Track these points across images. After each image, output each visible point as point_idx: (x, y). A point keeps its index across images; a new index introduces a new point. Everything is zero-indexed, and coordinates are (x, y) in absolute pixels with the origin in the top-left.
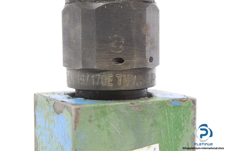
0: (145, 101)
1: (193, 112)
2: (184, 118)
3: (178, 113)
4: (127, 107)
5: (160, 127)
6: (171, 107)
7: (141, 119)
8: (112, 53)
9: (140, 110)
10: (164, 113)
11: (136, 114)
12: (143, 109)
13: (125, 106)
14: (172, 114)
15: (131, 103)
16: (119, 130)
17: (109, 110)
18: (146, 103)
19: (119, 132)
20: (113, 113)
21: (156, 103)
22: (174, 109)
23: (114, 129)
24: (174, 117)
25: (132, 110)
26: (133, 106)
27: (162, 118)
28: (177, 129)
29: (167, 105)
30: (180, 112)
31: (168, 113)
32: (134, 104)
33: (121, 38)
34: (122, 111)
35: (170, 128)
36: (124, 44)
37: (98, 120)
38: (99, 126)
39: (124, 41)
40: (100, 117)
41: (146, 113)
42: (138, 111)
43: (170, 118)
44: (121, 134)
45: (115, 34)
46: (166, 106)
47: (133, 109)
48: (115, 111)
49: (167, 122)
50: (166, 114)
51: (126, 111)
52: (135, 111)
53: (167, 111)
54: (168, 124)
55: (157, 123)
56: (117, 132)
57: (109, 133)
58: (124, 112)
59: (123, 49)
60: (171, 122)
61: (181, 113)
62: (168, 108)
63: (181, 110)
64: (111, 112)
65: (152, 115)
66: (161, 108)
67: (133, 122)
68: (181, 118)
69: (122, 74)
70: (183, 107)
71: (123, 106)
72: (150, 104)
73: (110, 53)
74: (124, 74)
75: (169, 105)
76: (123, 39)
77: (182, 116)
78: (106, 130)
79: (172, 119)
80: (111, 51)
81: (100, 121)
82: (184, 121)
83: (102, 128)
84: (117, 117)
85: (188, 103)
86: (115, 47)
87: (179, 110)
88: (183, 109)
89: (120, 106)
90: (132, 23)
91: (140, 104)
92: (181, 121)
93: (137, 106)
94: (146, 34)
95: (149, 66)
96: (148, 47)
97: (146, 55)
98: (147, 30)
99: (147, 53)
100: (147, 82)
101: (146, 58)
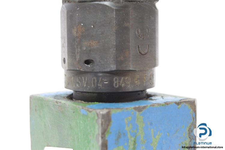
4: (54, 105)
5: (74, 133)
7: (62, 119)
12: (63, 110)
15: (56, 102)
16: (50, 125)
18: (64, 105)
20: (47, 108)
21: (71, 107)
22: (83, 118)
24: (83, 126)
26: (57, 105)
27: (75, 124)
29: (78, 112)
30: (87, 122)
32: (58, 103)
38: (40, 116)
42: (60, 111)
43: (80, 126)
44: (51, 130)
47: (58, 108)
49: (79, 129)
50: (78, 121)
51: (54, 109)
53: (79, 118)
54: (79, 132)
55: (72, 128)
57: (45, 125)
62: (79, 115)
64: (45, 106)
66: (74, 113)
67: (58, 120)
71: (52, 103)
72: (67, 107)
79: (82, 128)
82: (90, 134)
84: (49, 112)
89: (50, 102)
91: (61, 104)
94: (77, 36)
95: (83, 69)
96: (81, 48)
97: (77, 58)
98: (79, 31)
99: (78, 55)
100: (85, 86)
101: (77, 60)
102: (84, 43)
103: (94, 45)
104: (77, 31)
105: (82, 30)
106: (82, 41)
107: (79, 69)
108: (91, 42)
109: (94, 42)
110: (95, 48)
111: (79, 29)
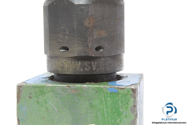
0: (81, 85)
1: (132, 100)
2: (122, 104)
3: (115, 99)
4: (64, 89)
5: (97, 110)
6: (107, 93)
7: (77, 100)
8: (60, 42)
9: (76, 93)
10: (101, 97)
11: (72, 96)
12: (79, 92)
13: (62, 88)
14: (109, 99)
15: (68, 86)
16: (56, 108)
17: (46, 90)
18: (82, 87)
19: (56, 109)
20: (51, 93)
21: (92, 88)
22: (111, 95)
23: (52, 106)
24: (111, 102)
25: (68, 92)
26: (69, 89)
27: (99, 102)
28: (114, 113)
29: (104, 91)
30: (118, 98)
31: (105, 98)
32: (70, 87)
33: (66, 30)
34: (59, 92)
35: (107, 112)
36: (68, 35)
37: (37, 97)
38: (38, 102)
39: (68, 32)
40: (39, 96)
41: (82, 96)
42: (74, 93)
43: (107, 103)
44: (58, 112)
45: (62, 26)
46: (102, 91)
47: (70, 92)
48: (52, 91)
49: (104, 106)
50: (103, 99)
51: (63, 93)
52: (71, 93)
53: (104, 96)
54: (105, 108)
55: (93, 106)
56: (54, 109)
57: (47, 109)
58: (61, 93)
59: (68, 39)
60: (109, 106)
61: (119, 100)
62: (105, 94)
63: (119, 97)
64: (48, 92)
65: (88, 98)
66: (97, 93)
67: (69, 102)
68: (119, 104)
69: (68, 60)
70: (121, 94)
71: (59, 88)
72: (86, 89)
73: (58, 42)
74: (69, 61)
75: (105, 91)
76: (67, 31)
77: (120, 102)
78: (44, 106)
79: (109, 104)
80: (59, 41)
81: (39, 98)
82: (122, 107)
83: (41, 104)
84: (55, 97)
85: (127, 91)
86: (62, 37)
87: (116, 96)
88: (121, 96)
89: (57, 88)
90: (74, 17)
91: (76, 87)
92: (119, 107)
93: (73, 89)
94: (89, 26)
95: (94, 55)
96: (92, 37)
97: (89, 45)
98: (91, 22)
99: (90, 43)
100: (94, 69)
101: (89, 47)
102: (95, 33)
103: (103, 34)
104: (89, 22)
105: (94, 22)
106: (94, 31)
107: (91, 55)
108: (100, 32)
109: (103, 31)
110: (104, 37)
111: (91, 21)
